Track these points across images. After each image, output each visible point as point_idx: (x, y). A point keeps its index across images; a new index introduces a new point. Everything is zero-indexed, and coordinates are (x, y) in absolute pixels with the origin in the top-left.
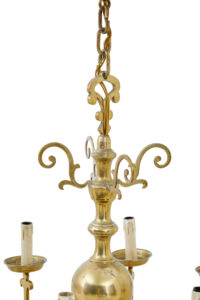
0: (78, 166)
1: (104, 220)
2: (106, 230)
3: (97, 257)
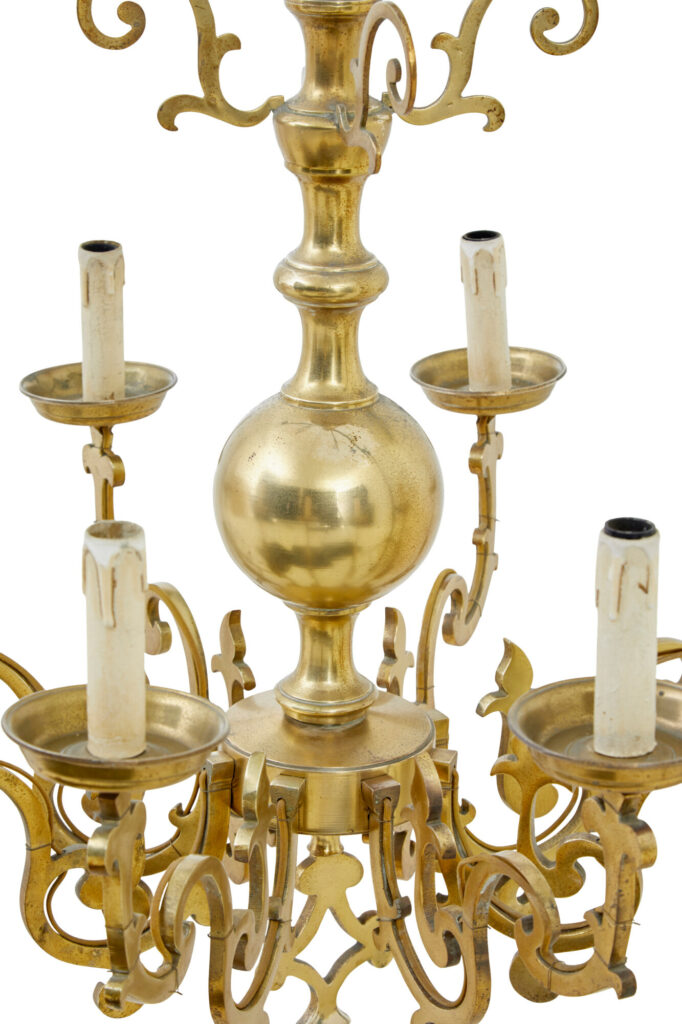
0: (234, 43)
1: (334, 248)
2: (338, 287)
3: (309, 386)
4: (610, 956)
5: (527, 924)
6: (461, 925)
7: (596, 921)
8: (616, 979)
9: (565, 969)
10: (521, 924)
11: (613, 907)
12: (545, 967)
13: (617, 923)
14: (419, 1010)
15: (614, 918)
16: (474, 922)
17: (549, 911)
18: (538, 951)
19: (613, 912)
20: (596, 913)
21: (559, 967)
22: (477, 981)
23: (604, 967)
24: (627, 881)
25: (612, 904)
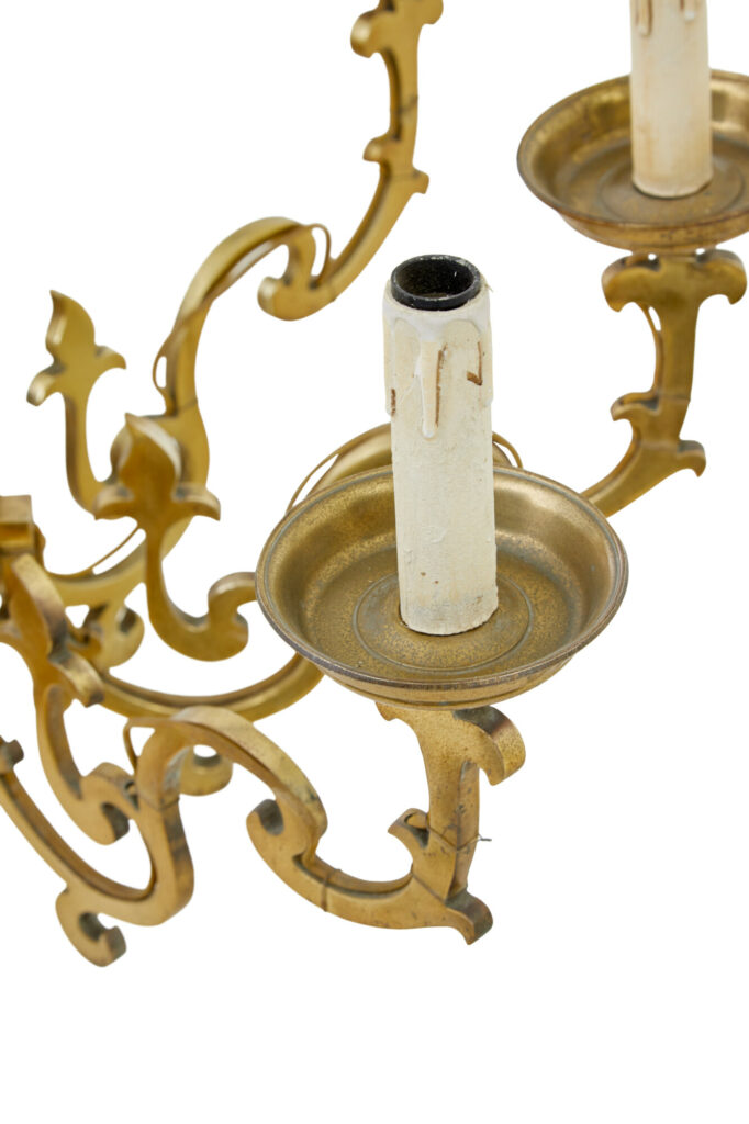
4: (447, 890)
5: (268, 817)
6: (135, 799)
7: (415, 841)
8: (463, 919)
9: (351, 886)
10: (257, 818)
11: (449, 827)
12: (314, 882)
13: (459, 848)
14: (66, 892)
15: (454, 843)
16: (162, 801)
17: (310, 806)
18: (298, 859)
19: (451, 835)
20: (413, 829)
21: (339, 883)
22: (178, 874)
23: (436, 901)
24: (470, 791)
25: (447, 823)
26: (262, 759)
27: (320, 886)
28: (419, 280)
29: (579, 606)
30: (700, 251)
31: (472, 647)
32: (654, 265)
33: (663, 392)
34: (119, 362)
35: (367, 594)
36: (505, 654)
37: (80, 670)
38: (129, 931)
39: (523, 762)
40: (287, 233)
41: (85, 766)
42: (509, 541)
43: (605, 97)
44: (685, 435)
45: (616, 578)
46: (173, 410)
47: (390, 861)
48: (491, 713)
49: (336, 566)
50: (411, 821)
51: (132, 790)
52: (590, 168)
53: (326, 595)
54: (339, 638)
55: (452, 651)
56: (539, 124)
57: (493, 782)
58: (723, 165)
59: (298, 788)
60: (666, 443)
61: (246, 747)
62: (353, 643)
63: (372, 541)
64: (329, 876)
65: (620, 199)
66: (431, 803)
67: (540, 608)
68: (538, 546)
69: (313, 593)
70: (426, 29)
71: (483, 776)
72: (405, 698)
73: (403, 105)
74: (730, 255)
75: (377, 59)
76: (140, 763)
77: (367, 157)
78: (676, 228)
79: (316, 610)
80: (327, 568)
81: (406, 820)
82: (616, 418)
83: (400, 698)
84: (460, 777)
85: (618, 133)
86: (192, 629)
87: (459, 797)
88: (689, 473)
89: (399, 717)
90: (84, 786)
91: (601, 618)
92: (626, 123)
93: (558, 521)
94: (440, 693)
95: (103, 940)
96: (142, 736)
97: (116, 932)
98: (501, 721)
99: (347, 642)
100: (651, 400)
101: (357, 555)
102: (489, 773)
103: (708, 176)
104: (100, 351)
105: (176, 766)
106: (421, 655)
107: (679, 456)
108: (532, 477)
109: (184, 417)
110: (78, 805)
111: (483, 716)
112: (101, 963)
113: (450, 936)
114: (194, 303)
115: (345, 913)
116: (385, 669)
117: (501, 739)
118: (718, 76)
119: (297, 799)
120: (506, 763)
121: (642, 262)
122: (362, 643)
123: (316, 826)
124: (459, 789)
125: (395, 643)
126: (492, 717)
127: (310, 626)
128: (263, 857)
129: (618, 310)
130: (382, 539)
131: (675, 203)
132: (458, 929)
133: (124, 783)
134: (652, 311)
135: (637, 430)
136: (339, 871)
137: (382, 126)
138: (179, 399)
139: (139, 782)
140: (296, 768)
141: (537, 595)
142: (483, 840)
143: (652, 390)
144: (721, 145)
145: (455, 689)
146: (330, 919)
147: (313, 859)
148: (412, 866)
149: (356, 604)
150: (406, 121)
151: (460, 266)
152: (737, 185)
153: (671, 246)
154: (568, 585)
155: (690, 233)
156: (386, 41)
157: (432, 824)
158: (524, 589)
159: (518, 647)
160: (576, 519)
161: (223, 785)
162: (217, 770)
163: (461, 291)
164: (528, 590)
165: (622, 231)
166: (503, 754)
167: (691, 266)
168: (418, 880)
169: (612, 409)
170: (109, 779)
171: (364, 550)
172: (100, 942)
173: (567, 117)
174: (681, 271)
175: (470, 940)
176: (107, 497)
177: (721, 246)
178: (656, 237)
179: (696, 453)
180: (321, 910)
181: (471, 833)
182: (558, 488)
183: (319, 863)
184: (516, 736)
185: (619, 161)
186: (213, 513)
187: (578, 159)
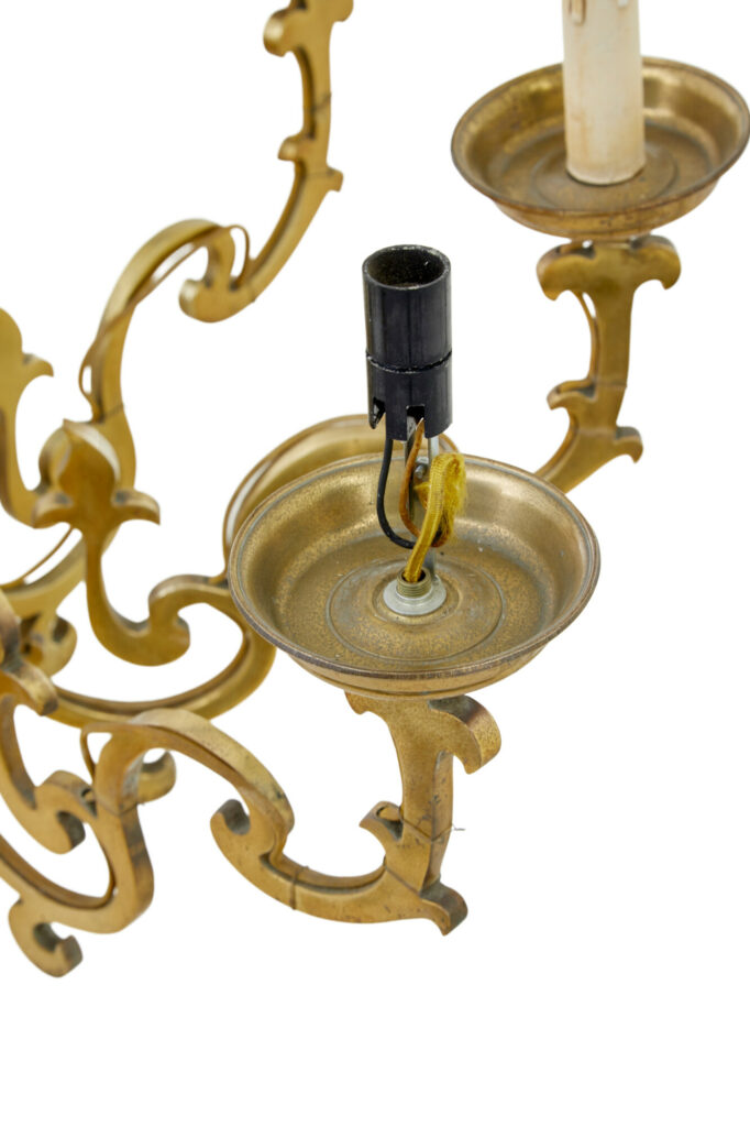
4: (421, 881)
5: (232, 817)
6: (93, 805)
7: (390, 833)
8: (438, 910)
9: (321, 883)
10: (221, 819)
11: (424, 818)
12: (282, 880)
13: (434, 839)
14: (20, 902)
15: (429, 834)
16: (121, 806)
17: (277, 805)
18: (265, 858)
19: (426, 826)
20: (385, 822)
21: (308, 880)
22: (137, 880)
23: (410, 893)
24: (444, 780)
25: (421, 814)
26: (228, 759)
27: (288, 884)
28: (391, 270)
29: (550, 592)
30: (633, 238)
31: (447, 636)
32: (589, 252)
33: (599, 379)
34: (46, 369)
35: (339, 587)
36: (481, 642)
37: (33, 679)
38: (85, 939)
39: (498, 749)
40: (207, 235)
41: (38, 775)
42: (476, 530)
43: (533, 87)
44: (622, 421)
45: (588, 561)
46: (99, 418)
47: (364, 855)
48: (466, 701)
49: (304, 561)
50: (383, 814)
51: (89, 797)
52: (520, 158)
53: (296, 591)
54: (313, 632)
55: (428, 641)
56: (470, 116)
57: (469, 771)
58: (655, 151)
59: (263, 786)
60: (604, 430)
61: (210, 748)
62: (328, 638)
63: (338, 535)
64: (297, 874)
65: (555, 188)
66: (405, 795)
67: (512, 594)
68: (504, 532)
69: (285, 588)
70: (338, 27)
71: (457, 764)
72: (386, 689)
73: (316, 103)
74: (663, 241)
75: (290, 58)
76: (98, 770)
77: (282, 156)
78: (616, 214)
79: (288, 605)
80: (295, 563)
81: (378, 813)
82: (553, 407)
83: (381, 689)
84: (435, 766)
85: (550, 123)
86: (133, 634)
87: (434, 787)
88: (626, 459)
89: (372, 710)
90: (38, 796)
91: (577, 602)
92: (559, 110)
93: (526, 509)
94: (422, 682)
95: (59, 950)
96: (99, 741)
97: (71, 942)
98: (476, 709)
99: (322, 636)
100: (587, 387)
101: (325, 549)
102: (465, 762)
103: (642, 162)
104: (27, 359)
105: (134, 771)
106: (398, 645)
107: (616, 443)
108: (496, 465)
109: (109, 422)
110: (32, 815)
111: (458, 705)
112: (58, 973)
113: (426, 927)
114: (118, 307)
115: (314, 909)
116: (363, 662)
117: (477, 728)
118: (649, 63)
119: (264, 797)
120: (483, 751)
121: (576, 249)
122: (338, 637)
123: (282, 823)
124: (434, 780)
125: (370, 636)
126: (467, 706)
127: (284, 621)
128: (229, 858)
129: (554, 299)
130: (349, 532)
131: (611, 190)
132: (434, 920)
133: (80, 791)
134: (586, 297)
135: (574, 418)
136: (307, 868)
137: (295, 124)
138: (105, 405)
139: (97, 790)
140: (261, 767)
141: (508, 582)
142: (456, 829)
143: (588, 377)
144: (653, 132)
145: (439, 677)
146: (300, 917)
147: (280, 858)
148: (385, 858)
149: (327, 598)
150: (320, 118)
151: (432, 255)
152: (670, 169)
153: (611, 232)
154: (537, 571)
155: (629, 218)
156: (298, 40)
157: (406, 816)
158: (494, 576)
159: (493, 635)
160: (542, 505)
161: (167, 790)
162: (161, 775)
163: (432, 280)
164: (498, 577)
165: (561, 219)
166: (480, 743)
167: (625, 253)
168: (391, 872)
169: (549, 398)
170: (65, 787)
171: (331, 544)
172: (55, 953)
173: (496, 108)
174: (616, 257)
175: (446, 931)
176: (46, 505)
177: (656, 232)
178: (595, 224)
179: (632, 439)
180: (288, 909)
181: (446, 823)
182: (522, 474)
183: (287, 862)
184: (492, 724)
185: (553, 149)
186: (152, 516)
187: (509, 149)
